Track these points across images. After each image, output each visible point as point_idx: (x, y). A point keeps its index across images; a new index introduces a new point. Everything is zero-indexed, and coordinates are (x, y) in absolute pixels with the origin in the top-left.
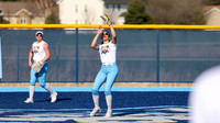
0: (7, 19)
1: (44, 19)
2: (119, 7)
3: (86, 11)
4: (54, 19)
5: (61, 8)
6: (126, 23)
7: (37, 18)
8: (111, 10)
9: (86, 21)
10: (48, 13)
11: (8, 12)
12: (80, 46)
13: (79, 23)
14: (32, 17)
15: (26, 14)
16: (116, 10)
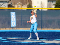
0: (14, 6)
1: (26, 6)
2: (53, 2)
3: (41, 3)
4: (30, 6)
5: (33, 2)
6: (55, 8)
7: (24, 6)
8: (50, 3)
9: (41, 7)
10: (28, 4)
11: (14, 3)
12: (43, 15)
13: (39, 7)
14: (22, 5)
15: (20, 4)
16: (52, 3)
